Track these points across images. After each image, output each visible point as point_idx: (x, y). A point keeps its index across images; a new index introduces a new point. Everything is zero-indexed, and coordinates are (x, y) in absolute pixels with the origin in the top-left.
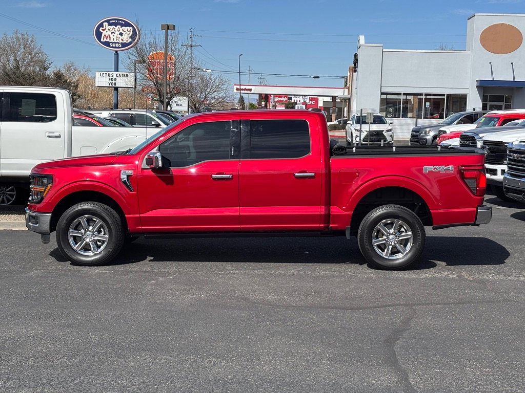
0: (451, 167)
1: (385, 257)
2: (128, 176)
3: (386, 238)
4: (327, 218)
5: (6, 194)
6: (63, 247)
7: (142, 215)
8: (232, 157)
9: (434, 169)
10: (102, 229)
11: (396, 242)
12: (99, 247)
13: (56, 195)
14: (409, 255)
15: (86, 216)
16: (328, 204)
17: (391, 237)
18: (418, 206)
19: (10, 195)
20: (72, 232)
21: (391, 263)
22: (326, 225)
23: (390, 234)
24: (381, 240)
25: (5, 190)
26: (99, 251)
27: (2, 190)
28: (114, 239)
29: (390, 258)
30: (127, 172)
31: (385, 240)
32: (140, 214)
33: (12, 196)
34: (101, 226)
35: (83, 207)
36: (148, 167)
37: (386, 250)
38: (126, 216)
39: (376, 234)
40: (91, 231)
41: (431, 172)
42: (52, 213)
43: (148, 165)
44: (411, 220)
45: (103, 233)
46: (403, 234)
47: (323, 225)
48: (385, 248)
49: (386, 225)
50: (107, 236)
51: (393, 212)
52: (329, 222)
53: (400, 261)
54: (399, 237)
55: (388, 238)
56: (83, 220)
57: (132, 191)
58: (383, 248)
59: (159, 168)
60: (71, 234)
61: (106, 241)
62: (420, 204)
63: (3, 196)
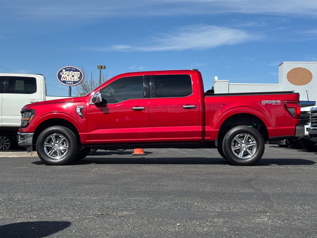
0: (279, 101)
1: (239, 157)
2: (81, 109)
3: (240, 145)
4: (204, 133)
5: (4, 144)
6: (40, 153)
7: (89, 133)
8: (145, 97)
9: (269, 102)
10: (64, 143)
11: (246, 148)
12: (63, 154)
13: (36, 121)
14: (255, 156)
15: (55, 134)
16: (204, 125)
17: (243, 145)
18: (259, 127)
19: (6, 145)
20: (46, 144)
21: (244, 161)
22: (203, 138)
23: (242, 143)
24: (237, 147)
25: (4, 142)
26: (63, 156)
27: (2, 142)
28: (72, 148)
29: (243, 158)
30: (80, 106)
31: (239, 146)
32: (88, 132)
33: (8, 145)
34: (64, 141)
35: (54, 129)
36: (93, 103)
37: (240, 154)
38: (80, 133)
39: (233, 144)
40: (57, 144)
41: (267, 104)
42: (34, 133)
43: (93, 102)
44: (255, 134)
45: (65, 145)
46: (251, 143)
47: (201, 138)
48: (240, 152)
49: (240, 137)
50: (68, 147)
51: (244, 129)
52: (204, 137)
53: (249, 160)
54: (248, 145)
55: (241, 146)
56: (53, 137)
57: (83, 118)
58: (238, 152)
59: (100, 102)
60: (45, 146)
61: (67, 150)
62: (260, 126)
63: (2, 145)
